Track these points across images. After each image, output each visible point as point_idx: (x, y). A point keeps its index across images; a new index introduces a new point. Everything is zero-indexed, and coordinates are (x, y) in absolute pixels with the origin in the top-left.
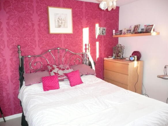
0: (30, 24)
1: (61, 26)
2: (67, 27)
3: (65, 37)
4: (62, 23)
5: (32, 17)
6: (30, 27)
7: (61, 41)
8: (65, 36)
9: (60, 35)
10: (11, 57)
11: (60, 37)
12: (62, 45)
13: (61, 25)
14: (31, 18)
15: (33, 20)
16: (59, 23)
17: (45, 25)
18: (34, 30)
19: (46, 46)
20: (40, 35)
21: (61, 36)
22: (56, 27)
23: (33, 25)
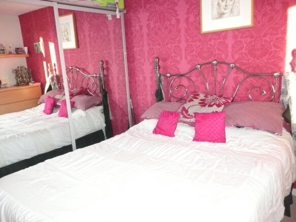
0: (174, 21)
1: (223, 14)
2: (239, 14)
3: (235, 37)
4: (226, 6)
5: (176, 8)
6: (174, 26)
7: (227, 47)
8: (237, 33)
9: (223, 34)
10: (151, 75)
11: (225, 38)
12: (227, 55)
13: (225, 12)
14: (176, 11)
15: (178, 13)
16: (220, 9)
17: (196, 18)
18: (179, 31)
19: (197, 58)
20: (188, 38)
21: (225, 35)
22: (213, 19)
23: (178, 21)
